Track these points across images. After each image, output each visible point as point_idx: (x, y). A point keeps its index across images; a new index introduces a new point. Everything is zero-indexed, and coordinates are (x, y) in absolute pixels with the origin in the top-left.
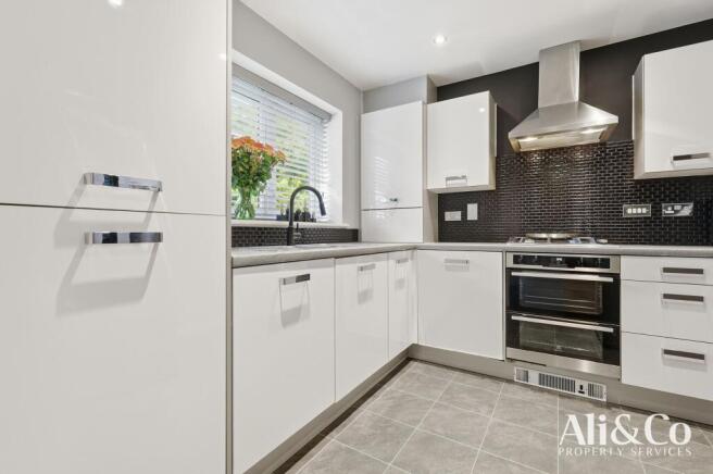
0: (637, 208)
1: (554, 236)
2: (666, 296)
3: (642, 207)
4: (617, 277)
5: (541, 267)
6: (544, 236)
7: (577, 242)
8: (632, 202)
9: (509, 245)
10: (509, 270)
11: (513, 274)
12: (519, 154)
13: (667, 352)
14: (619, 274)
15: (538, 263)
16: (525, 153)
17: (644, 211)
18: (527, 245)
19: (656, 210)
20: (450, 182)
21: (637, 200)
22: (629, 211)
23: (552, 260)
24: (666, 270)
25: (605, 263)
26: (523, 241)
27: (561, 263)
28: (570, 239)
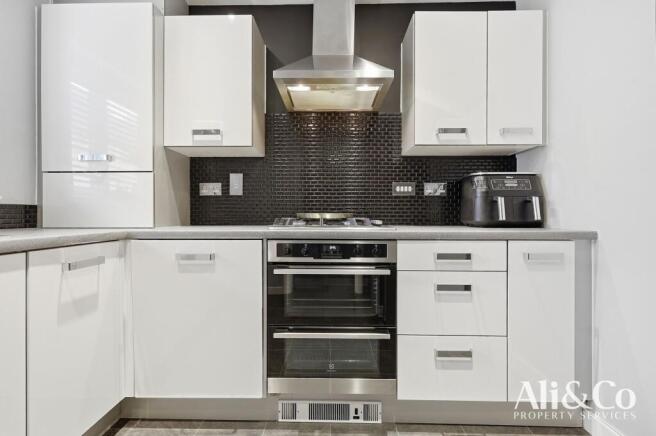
0: (404, 186)
1: (328, 216)
2: (440, 288)
3: (408, 186)
4: (393, 267)
5: (311, 260)
6: (317, 216)
7: (352, 225)
8: (401, 179)
9: (272, 229)
10: (271, 266)
11: (277, 272)
12: (292, 113)
13: (441, 354)
14: (395, 264)
15: (308, 254)
16: (299, 113)
17: (410, 189)
18: (297, 229)
19: (420, 189)
20: (198, 137)
21: (404, 179)
22: (398, 189)
23: (325, 249)
24: (441, 256)
25: (382, 250)
26: (291, 223)
27: (335, 252)
28: (345, 220)
